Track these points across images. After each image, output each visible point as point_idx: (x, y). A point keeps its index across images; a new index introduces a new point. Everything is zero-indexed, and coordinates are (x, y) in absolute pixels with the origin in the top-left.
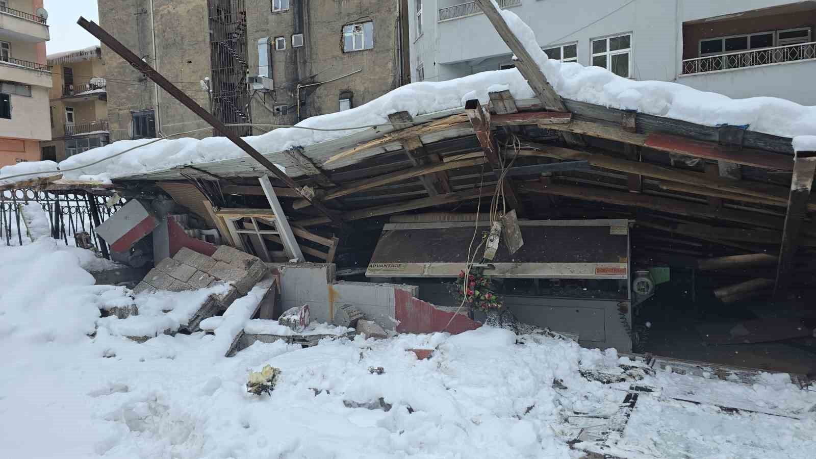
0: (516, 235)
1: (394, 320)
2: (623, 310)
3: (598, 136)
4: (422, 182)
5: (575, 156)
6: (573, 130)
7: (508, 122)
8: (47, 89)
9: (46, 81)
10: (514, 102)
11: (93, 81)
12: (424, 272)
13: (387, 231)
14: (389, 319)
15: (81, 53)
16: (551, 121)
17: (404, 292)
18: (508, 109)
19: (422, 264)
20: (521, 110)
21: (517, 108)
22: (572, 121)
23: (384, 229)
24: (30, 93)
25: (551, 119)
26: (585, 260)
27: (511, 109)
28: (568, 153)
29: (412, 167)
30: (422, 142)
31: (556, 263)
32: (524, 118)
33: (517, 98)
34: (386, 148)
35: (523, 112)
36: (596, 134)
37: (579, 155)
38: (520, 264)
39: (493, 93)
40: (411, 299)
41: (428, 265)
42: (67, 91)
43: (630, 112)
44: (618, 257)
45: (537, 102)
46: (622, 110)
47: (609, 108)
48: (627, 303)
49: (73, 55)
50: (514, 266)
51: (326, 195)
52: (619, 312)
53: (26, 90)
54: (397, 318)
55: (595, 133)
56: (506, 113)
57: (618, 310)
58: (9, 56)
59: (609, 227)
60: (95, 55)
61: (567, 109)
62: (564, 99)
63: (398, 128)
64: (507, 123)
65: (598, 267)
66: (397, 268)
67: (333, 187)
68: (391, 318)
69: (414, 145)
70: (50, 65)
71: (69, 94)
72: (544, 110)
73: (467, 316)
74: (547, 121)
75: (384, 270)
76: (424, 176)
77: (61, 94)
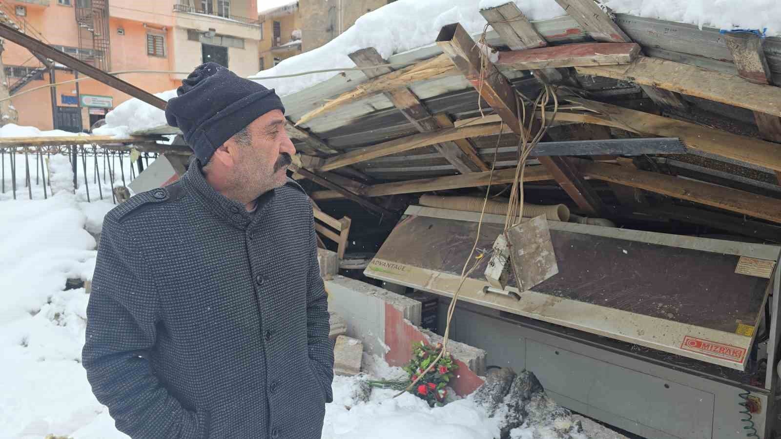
0: (540, 258)
1: (383, 344)
2: (752, 407)
3: (682, 90)
4: (442, 154)
5: (657, 128)
6: (633, 79)
7: (524, 63)
8: (255, 42)
9: (256, 35)
10: (534, 26)
11: (294, 33)
12: (427, 284)
13: (408, 215)
14: (377, 341)
15: (285, 8)
16: (594, 61)
17: (395, 309)
18: (526, 40)
19: (428, 272)
20: (551, 40)
21: (544, 38)
22: (634, 59)
23: (405, 213)
24: (243, 45)
25: (594, 57)
26: (670, 315)
27: (531, 39)
28: (644, 121)
29: (418, 132)
30: (417, 97)
31: (617, 311)
32: (550, 55)
33: (538, 18)
34: (374, 105)
35: (551, 43)
36: (678, 86)
37: (667, 127)
38: (559, 298)
39: (486, 10)
40: (402, 321)
41: (436, 273)
42: (275, 44)
43: (743, 36)
44: (737, 321)
45: (572, 24)
46: (725, 32)
47: (703, 28)
48: (760, 395)
49: (279, 10)
50: (550, 301)
51: (324, 164)
52: (744, 409)
53: (241, 42)
54: (387, 343)
55: (676, 84)
56: (524, 47)
57: (741, 404)
58: (229, 13)
59: (737, 258)
60: (296, 9)
61: (629, 36)
62: (616, 15)
63: (372, 75)
64: (521, 65)
65: (690, 334)
66: (400, 272)
67: (334, 155)
68: (380, 341)
69: (407, 102)
70: (262, 20)
71: (276, 45)
72: (588, 39)
73: (468, 365)
74: (587, 59)
75: (385, 271)
76: (439, 145)
77: (271, 46)
